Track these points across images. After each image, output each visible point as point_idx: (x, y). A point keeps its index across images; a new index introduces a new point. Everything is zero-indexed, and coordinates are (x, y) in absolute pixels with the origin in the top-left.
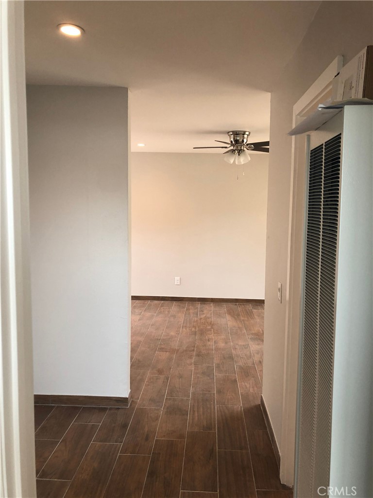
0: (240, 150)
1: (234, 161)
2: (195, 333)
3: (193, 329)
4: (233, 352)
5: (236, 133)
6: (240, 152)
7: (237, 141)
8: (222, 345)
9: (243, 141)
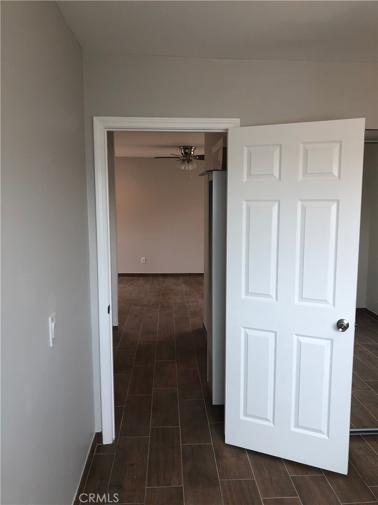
0: (189, 160)
1: (185, 168)
2: (159, 295)
3: (157, 293)
4: (187, 304)
5: (185, 148)
6: (189, 161)
7: (186, 153)
8: (179, 301)
9: (191, 153)
